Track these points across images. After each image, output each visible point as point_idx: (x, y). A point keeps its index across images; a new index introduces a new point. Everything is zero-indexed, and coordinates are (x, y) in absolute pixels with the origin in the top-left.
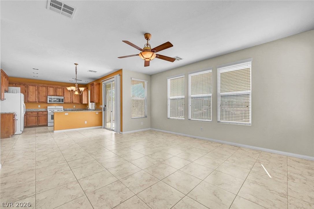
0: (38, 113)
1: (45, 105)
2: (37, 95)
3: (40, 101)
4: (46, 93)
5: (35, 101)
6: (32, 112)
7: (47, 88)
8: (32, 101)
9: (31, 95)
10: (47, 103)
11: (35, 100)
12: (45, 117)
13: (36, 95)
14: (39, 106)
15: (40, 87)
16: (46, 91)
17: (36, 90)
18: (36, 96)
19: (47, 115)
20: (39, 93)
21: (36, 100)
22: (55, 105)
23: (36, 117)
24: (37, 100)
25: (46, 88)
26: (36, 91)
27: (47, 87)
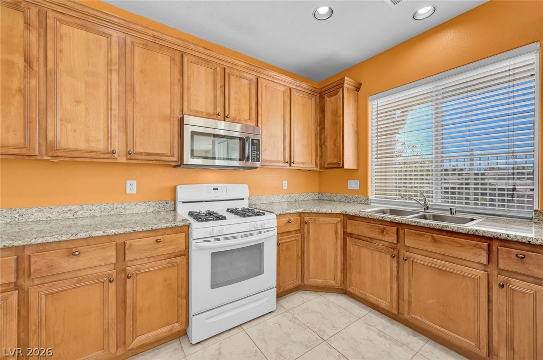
0: (122, 249)
1: (163, 178)
2: (115, 106)
3: (138, 149)
4: (172, 94)
5: (100, 146)
6: (72, 249)
7: (180, 58)
8: (82, 146)
9: (78, 102)
10: (180, 164)
11: (101, 136)
12: (172, 273)
13: (109, 101)
14: (132, 187)
15: (137, 50)
16: (172, 84)
17: (109, 63)
18: (109, 109)
19: (185, 254)
20: (129, 89)
21: (109, 138)
22: (209, 175)
23: (113, 286)
24: (118, 145)
25: (172, 59)
26: (110, 71)
27: (178, 58)
